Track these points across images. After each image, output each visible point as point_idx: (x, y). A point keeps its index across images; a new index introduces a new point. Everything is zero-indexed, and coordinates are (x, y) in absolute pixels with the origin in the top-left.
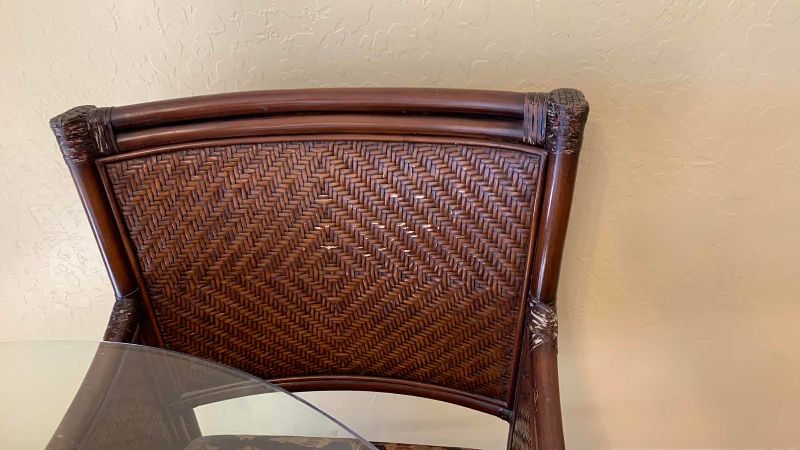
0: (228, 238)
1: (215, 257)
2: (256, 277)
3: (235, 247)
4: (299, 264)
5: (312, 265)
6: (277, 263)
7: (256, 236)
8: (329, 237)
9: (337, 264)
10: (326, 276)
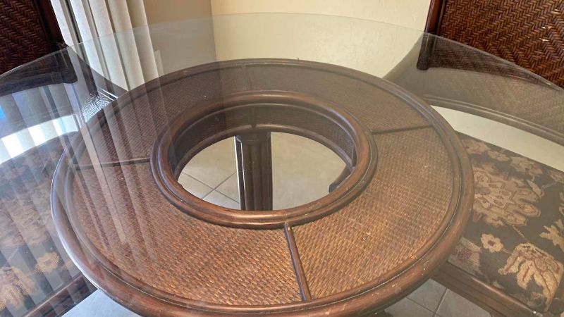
0: (492, 20)
1: (480, 28)
2: (494, 45)
3: (493, 26)
4: (522, 44)
5: (529, 47)
6: (509, 41)
7: (507, 22)
8: (547, 34)
9: (543, 50)
10: (534, 56)
